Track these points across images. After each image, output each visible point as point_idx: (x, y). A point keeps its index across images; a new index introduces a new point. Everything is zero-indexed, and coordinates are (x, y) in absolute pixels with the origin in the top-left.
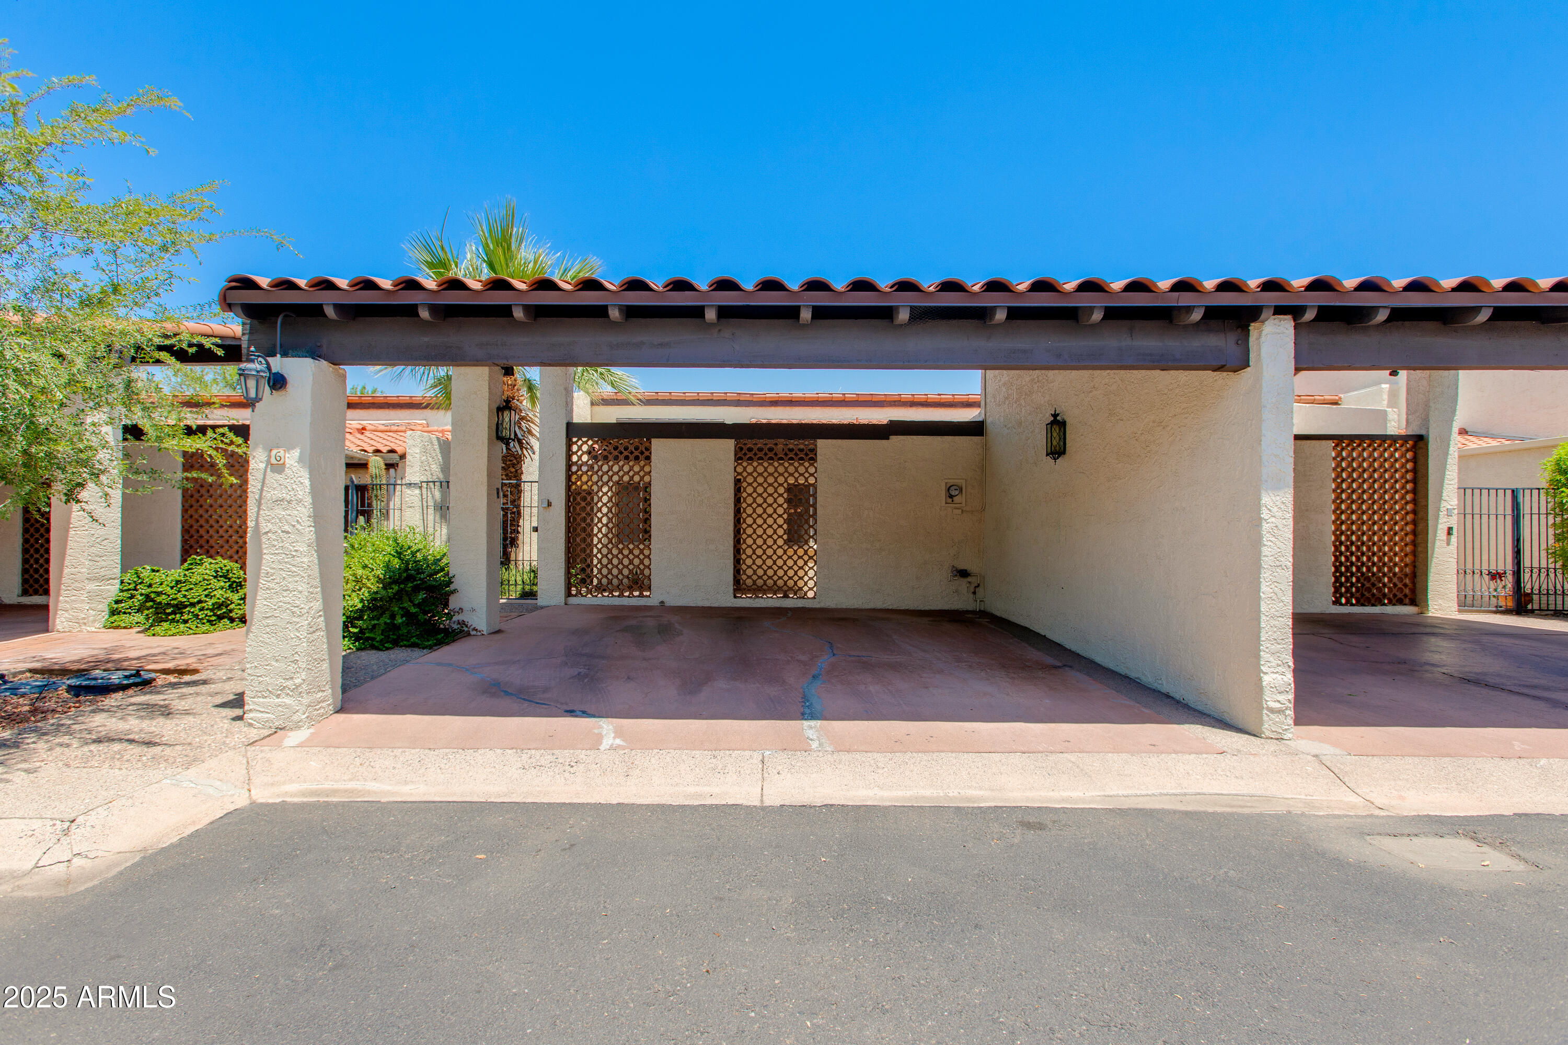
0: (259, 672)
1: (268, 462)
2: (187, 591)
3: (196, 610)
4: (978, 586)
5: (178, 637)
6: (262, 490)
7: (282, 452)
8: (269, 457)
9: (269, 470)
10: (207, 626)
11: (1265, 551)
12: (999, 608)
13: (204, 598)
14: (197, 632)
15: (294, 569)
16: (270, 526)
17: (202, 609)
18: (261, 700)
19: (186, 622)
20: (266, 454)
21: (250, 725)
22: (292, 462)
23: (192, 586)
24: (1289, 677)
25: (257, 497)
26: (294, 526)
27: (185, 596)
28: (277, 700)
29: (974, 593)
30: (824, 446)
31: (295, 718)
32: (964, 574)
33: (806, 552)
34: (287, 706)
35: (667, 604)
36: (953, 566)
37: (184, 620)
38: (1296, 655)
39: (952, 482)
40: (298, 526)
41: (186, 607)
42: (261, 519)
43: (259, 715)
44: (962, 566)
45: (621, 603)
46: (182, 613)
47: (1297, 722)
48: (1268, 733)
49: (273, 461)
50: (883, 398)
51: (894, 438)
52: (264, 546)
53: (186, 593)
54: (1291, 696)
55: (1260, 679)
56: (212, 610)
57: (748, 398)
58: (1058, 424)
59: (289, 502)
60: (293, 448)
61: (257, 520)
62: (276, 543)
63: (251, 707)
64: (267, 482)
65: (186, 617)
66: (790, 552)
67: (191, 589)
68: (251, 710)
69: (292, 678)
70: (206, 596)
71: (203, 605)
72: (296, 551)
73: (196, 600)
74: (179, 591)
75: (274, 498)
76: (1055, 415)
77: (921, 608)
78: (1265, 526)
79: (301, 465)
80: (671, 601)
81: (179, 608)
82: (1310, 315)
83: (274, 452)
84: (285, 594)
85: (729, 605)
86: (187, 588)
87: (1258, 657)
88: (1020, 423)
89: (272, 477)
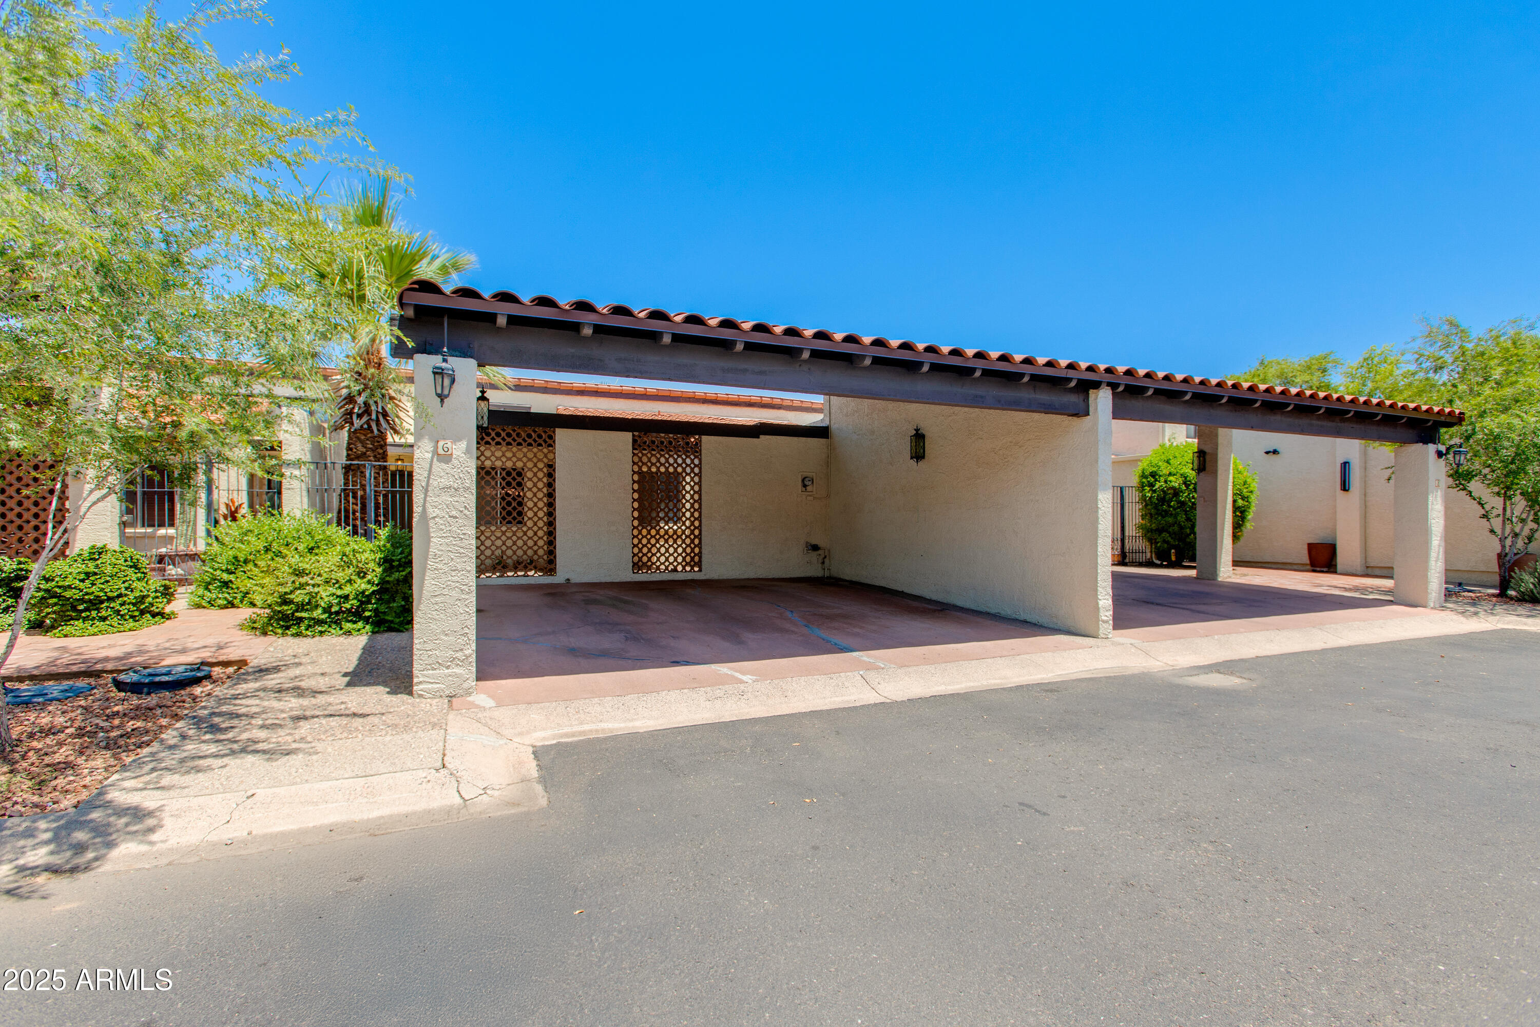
0: (428, 647)
1: (435, 452)
2: (103, 584)
3: (116, 605)
4: (825, 557)
5: (100, 637)
6: (429, 477)
7: (449, 444)
8: (436, 447)
9: (435, 460)
10: (131, 624)
11: (1100, 527)
12: (848, 573)
13: (123, 591)
14: (122, 629)
15: (462, 551)
16: (437, 511)
17: (122, 605)
18: (431, 672)
19: (104, 619)
20: (432, 444)
21: (421, 696)
22: (459, 453)
23: (108, 578)
24: (1110, 602)
25: (424, 484)
26: (461, 512)
27: (102, 590)
28: (446, 671)
29: (823, 563)
30: (708, 442)
31: (465, 685)
32: (815, 548)
33: (658, 532)
34: (457, 676)
35: (572, 581)
36: (807, 543)
37: (101, 617)
38: (1113, 588)
39: (805, 474)
40: (466, 512)
41: (102, 602)
42: (428, 505)
43: (430, 686)
44: (814, 542)
45: (528, 582)
46: (98, 610)
47: (1114, 629)
48: (1102, 636)
49: (441, 451)
50: (679, 394)
51: (763, 438)
52: (431, 530)
53: (103, 586)
54: (1111, 613)
55: (1098, 604)
56: (134, 604)
57: (555, 385)
58: (919, 437)
59: (456, 490)
60: (460, 440)
61: (424, 506)
62: (443, 527)
63: (421, 679)
64: (433, 470)
65: (104, 613)
66: (644, 532)
67: (108, 582)
68: (421, 683)
69: (462, 650)
70: (126, 589)
71: (125, 599)
72: (464, 534)
73: (115, 594)
74: (93, 584)
75: (441, 486)
76: (917, 430)
77: (784, 576)
78: (1100, 512)
79: (468, 456)
80: (576, 578)
81: (95, 603)
82: (1121, 389)
83: (441, 444)
84: (454, 573)
85: (629, 580)
86: (102, 581)
87: (1096, 590)
88: (873, 432)
89: (438, 467)
